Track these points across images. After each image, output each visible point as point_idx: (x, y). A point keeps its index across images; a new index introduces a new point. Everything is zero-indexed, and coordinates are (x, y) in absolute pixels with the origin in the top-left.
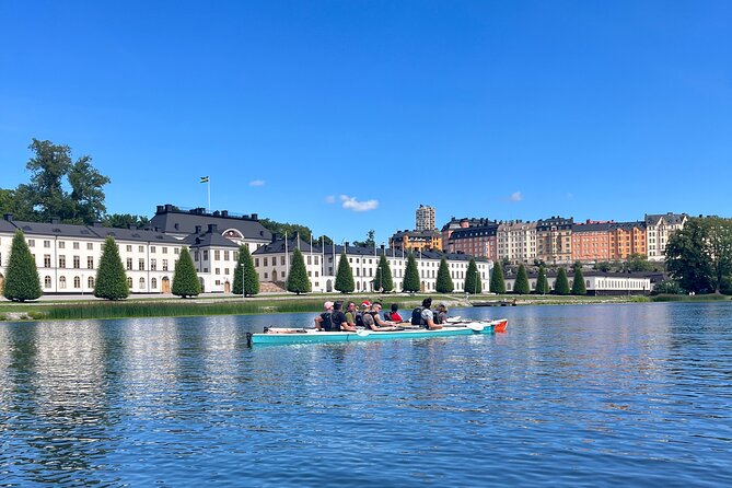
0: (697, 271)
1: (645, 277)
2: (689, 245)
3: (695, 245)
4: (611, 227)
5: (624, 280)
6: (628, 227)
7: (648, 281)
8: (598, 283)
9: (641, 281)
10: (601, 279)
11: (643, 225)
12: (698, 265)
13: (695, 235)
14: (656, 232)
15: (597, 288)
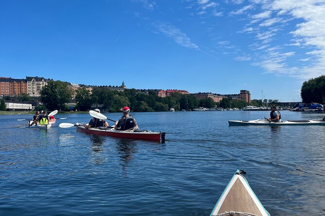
0: (53, 102)
1: (30, 103)
2: (50, 92)
3: (52, 91)
4: (10, 80)
5: (21, 104)
6: (19, 81)
7: (31, 105)
8: (10, 105)
9: (28, 105)
10: (12, 104)
11: (25, 81)
12: (53, 99)
13: (52, 87)
14: (31, 84)
15: (10, 108)
